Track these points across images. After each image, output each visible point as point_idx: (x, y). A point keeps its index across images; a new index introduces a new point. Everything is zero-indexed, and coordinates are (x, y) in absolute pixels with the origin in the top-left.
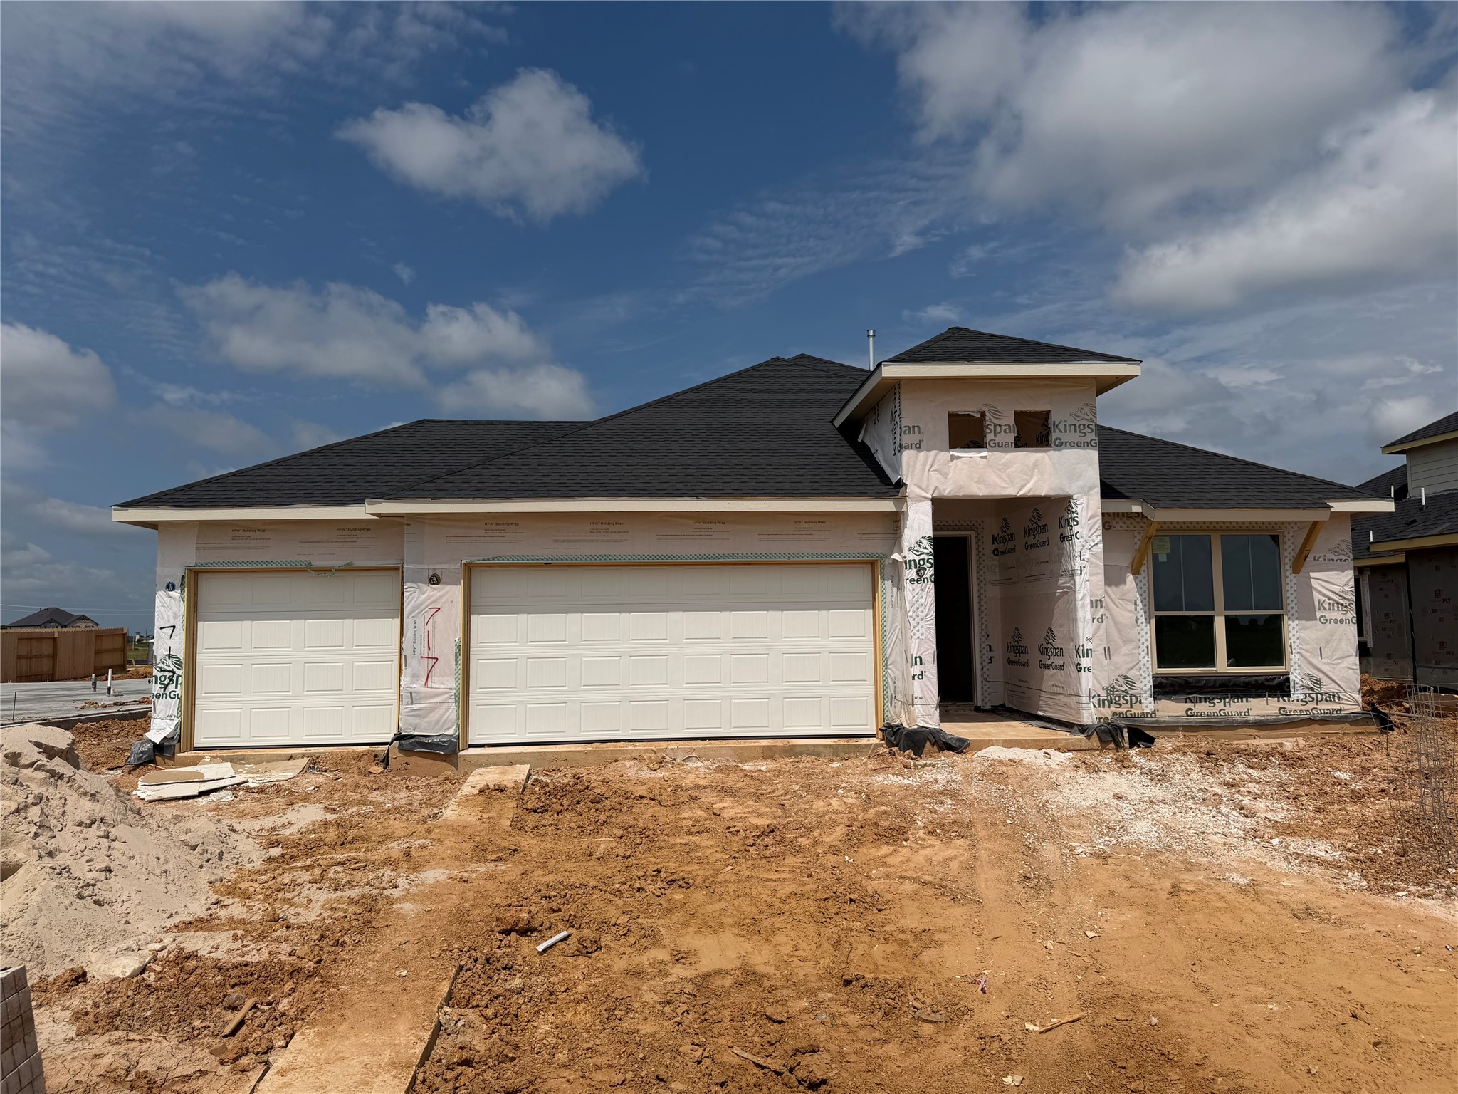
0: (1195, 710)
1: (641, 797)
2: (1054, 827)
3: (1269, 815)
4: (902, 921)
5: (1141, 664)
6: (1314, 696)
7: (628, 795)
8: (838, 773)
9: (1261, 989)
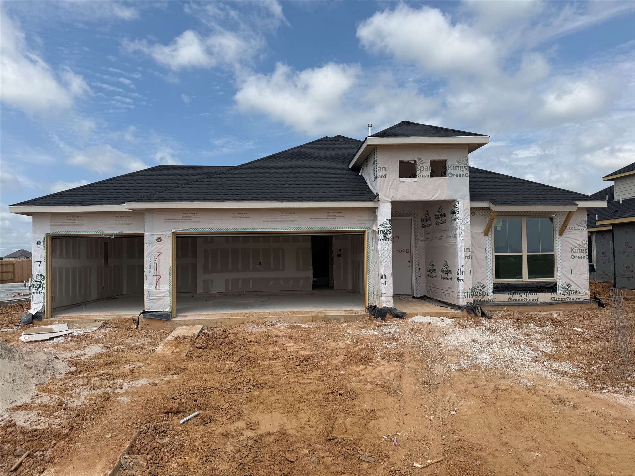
0: (513, 298)
1: (251, 341)
2: (442, 356)
3: (544, 350)
4: (363, 405)
5: (488, 278)
6: (568, 292)
7: (245, 340)
8: (345, 328)
9: (533, 443)
